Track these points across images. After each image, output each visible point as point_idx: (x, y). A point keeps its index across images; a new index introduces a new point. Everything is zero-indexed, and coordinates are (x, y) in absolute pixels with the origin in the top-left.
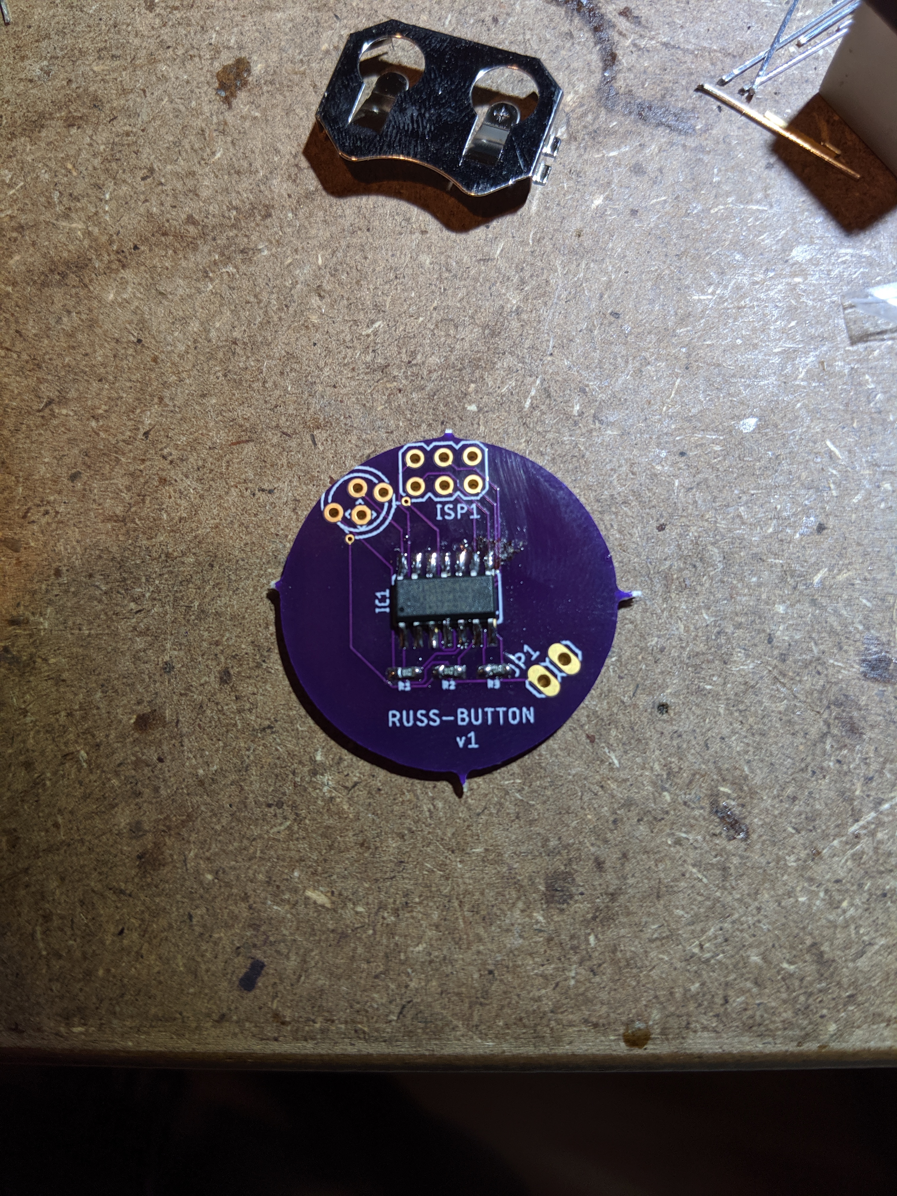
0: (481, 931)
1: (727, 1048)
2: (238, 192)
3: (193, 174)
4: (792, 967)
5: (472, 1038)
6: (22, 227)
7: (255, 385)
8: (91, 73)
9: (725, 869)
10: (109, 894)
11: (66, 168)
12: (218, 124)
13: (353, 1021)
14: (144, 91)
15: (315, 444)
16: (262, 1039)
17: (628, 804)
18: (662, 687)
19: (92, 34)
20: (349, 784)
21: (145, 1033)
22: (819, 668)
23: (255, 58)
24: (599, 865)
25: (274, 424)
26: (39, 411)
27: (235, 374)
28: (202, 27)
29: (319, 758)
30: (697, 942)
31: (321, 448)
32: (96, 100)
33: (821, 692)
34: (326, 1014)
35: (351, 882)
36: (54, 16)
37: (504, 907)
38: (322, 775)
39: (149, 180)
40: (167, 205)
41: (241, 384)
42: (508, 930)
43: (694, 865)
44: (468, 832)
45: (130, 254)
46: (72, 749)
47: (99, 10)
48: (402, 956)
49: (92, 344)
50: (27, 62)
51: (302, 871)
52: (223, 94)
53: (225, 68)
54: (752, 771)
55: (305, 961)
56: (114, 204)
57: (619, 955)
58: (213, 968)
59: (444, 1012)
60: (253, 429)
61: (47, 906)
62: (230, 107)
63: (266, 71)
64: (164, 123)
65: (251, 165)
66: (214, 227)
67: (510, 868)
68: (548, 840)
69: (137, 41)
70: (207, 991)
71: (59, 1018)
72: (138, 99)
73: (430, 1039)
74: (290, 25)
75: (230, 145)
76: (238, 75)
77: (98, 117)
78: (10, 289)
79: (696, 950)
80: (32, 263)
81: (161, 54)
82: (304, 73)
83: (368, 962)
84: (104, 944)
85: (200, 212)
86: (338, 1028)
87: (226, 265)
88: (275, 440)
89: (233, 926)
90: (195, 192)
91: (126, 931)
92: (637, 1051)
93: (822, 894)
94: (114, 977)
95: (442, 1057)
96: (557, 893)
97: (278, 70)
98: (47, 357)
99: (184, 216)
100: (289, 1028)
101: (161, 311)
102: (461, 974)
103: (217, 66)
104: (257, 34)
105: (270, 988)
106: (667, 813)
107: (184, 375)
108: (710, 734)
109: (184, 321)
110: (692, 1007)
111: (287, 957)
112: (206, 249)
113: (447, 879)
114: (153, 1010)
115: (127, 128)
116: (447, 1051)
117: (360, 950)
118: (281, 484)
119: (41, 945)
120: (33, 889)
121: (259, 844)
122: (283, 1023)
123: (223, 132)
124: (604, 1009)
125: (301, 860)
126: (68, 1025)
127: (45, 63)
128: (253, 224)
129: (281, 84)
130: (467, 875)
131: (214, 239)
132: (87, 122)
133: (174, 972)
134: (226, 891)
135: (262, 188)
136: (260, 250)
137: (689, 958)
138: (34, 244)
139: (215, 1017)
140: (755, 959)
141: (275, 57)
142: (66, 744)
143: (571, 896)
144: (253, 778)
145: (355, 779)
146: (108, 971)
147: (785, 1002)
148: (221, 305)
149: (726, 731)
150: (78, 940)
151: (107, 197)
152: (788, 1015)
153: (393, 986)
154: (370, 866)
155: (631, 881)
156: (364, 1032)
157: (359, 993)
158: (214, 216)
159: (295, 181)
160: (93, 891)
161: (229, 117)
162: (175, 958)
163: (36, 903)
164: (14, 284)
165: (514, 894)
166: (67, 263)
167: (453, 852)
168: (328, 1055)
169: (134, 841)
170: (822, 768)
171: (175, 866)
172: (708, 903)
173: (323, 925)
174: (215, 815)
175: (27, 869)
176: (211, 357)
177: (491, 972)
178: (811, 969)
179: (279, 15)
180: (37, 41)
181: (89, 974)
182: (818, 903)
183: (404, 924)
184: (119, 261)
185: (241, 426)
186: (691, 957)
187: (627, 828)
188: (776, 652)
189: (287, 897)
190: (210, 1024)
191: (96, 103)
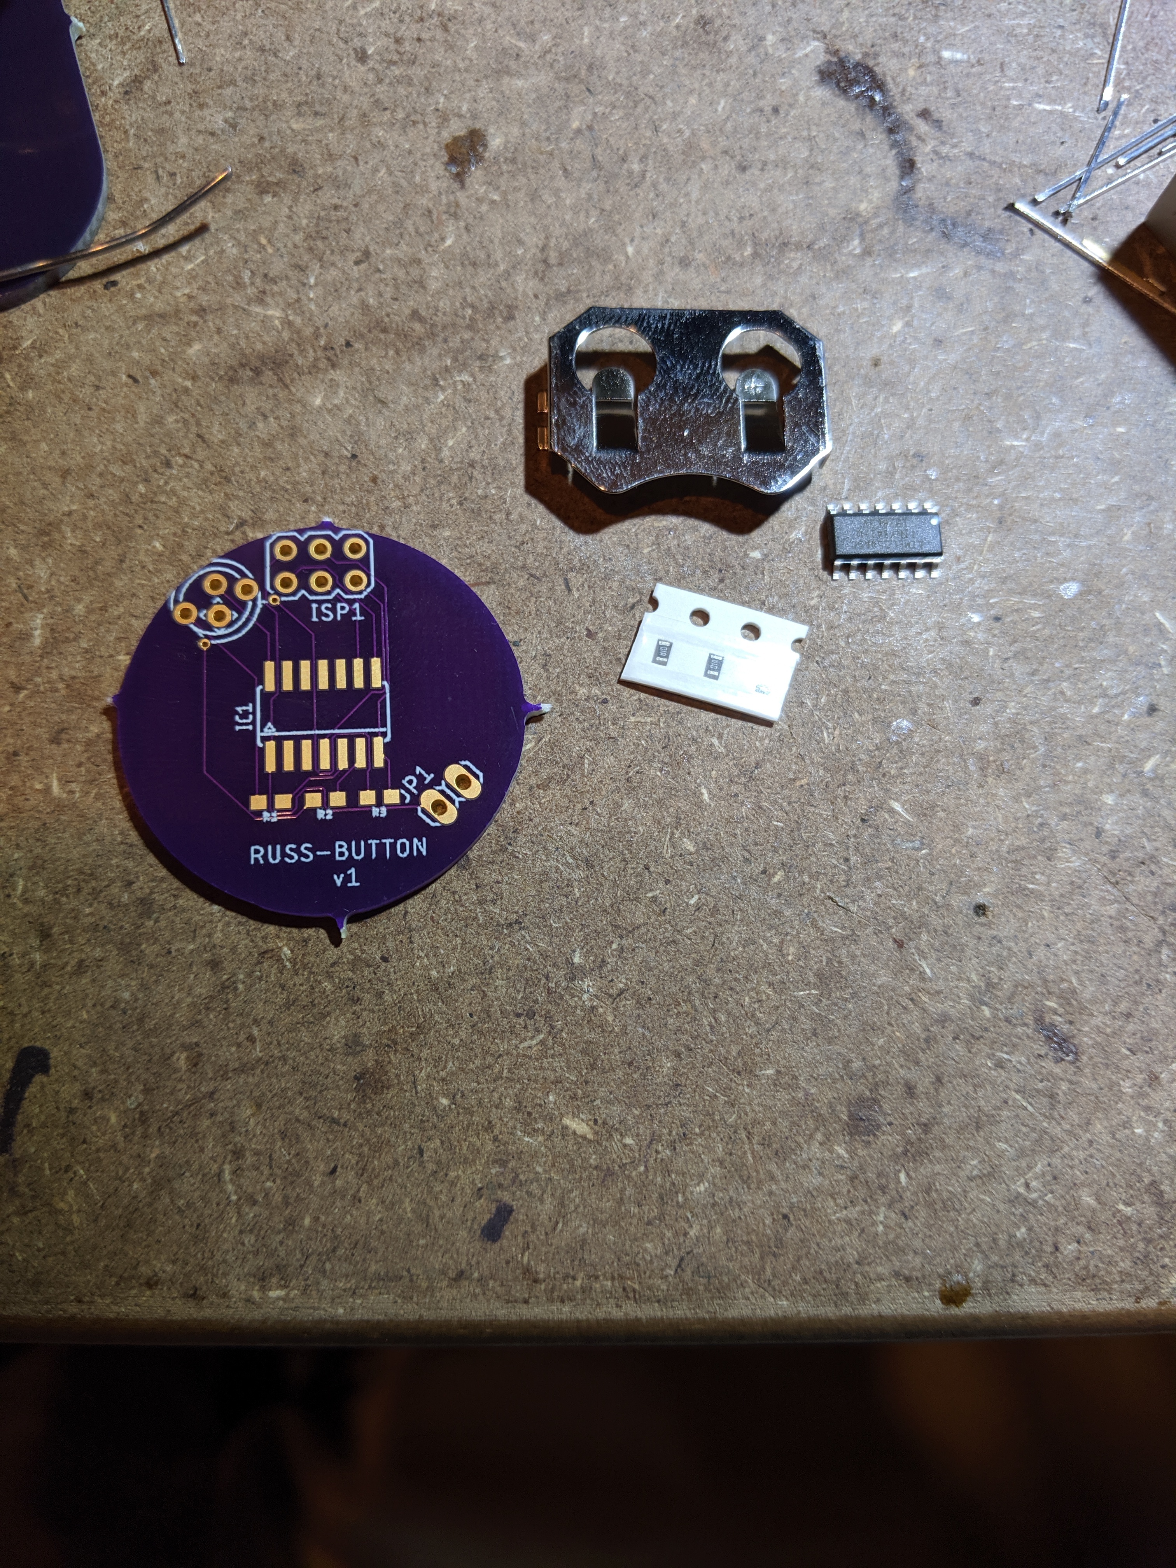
0: (773, 1167)
1: (1056, 1306)
2: (474, 288)
3: (419, 262)
4: (1129, 1209)
5: (762, 1297)
6: (204, 310)
7: (497, 517)
8: (289, 132)
9: (1052, 1096)
10: (319, 1124)
11: (260, 244)
12: (449, 205)
13: (621, 1277)
14: (356, 159)
15: (569, 590)
16: (508, 1302)
17: (944, 1020)
18: (979, 886)
19: (289, 85)
20: (613, 991)
21: (361, 1296)
22: (1153, 867)
23: (492, 130)
24: (910, 1090)
25: (520, 564)
26: (228, 533)
27: (473, 502)
28: (427, 89)
29: (577, 960)
30: (1022, 1180)
31: (576, 595)
32: (296, 164)
33: (1155, 895)
34: (589, 1268)
35: (616, 1109)
36: (240, 59)
37: (800, 1139)
38: (582, 980)
39: (363, 266)
40: (388, 296)
41: (479, 515)
42: (805, 1167)
43: (1017, 1092)
44: (757, 1051)
45: (342, 351)
46: (271, 945)
47: (298, 56)
48: (680, 1199)
49: (295, 457)
50: (206, 112)
51: (558, 1095)
52: (454, 170)
53: (456, 140)
54: (1082, 984)
55: (562, 1204)
56: (320, 290)
57: (934, 1195)
58: (449, 1214)
59: (731, 1265)
60: (495, 568)
61: (238, 1139)
62: (463, 186)
63: (505, 148)
64: (382, 198)
65: (489, 256)
66: (444, 328)
67: (807, 1094)
68: (850, 1061)
69: (346, 98)
70: (441, 1242)
71: (252, 1280)
72: (349, 168)
73: (712, 1298)
74: (534, 96)
75: (463, 231)
76: (473, 148)
77: (299, 186)
78: (188, 384)
79: (1022, 1190)
80: (218, 355)
81: (376, 116)
82: (551, 154)
83: (639, 1206)
84: (311, 1186)
85: (428, 308)
86: (602, 1286)
87: (460, 372)
88: (521, 583)
89: (474, 1161)
90: (421, 284)
91: (339, 1169)
92: (954, 1311)
93: (1160, 1125)
94: (324, 1226)
95: (725, 1322)
96: (861, 1123)
97: (520, 148)
98: (237, 469)
99: (407, 312)
100: (543, 1287)
101: (380, 422)
102: (751, 1220)
103: (446, 136)
104: (494, 103)
105: (520, 1238)
106: (986, 1030)
107: (411, 500)
108: (1032, 940)
109: (409, 436)
110: (1017, 1256)
111: (541, 1200)
112: (435, 352)
113: (733, 1106)
114: (373, 1268)
115: (335, 201)
116: (733, 1313)
117: (629, 1191)
118: (528, 635)
119: (230, 1187)
120: (220, 1118)
121: (507, 1062)
122: (536, 1281)
123: (455, 216)
124: (918, 1261)
125: (558, 1081)
126: (263, 1289)
127: (230, 114)
128: (492, 327)
129: (525, 164)
130: (756, 1102)
131: (445, 341)
132: (285, 190)
133: (400, 1220)
134: (465, 1119)
135: (504, 284)
136: (502, 358)
137: (1015, 1199)
138: (219, 331)
139: (452, 1274)
140: (1088, 1200)
141: (516, 131)
142: (264, 938)
143: (878, 1127)
144: (498, 982)
145: (621, 986)
146: (316, 1219)
147: (1122, 1249)
148: (455, 420)
149: (1052, 938)
150: (278, 1181)
151: (312, 281)
152: (1125, 1265)
153: (669, 1234)
154: (640, 1089)
155: (946, 1109)
156: (634, 1291)
157: (628, 1243)
158: (444, 314)
159: (542, 279)
160: (298, 1120)
161: (461, 196)
162: (401, 1202)
163: (224, 1136)
164: (194, 378)
165: (811, 1123)
166: (262, 358)
167: (739, 1073)
168: (588, 1320)
169: (350, 1059)
170: (1158, 981)
171: (402, 1089)
172: (1034, 1135)
173: (584, 1160)
174: (452, 1026)
175: (213, 1093)
176: (443, 480)
177: (785, 1217)
178: (1150, 1211)
179: (520, 83)
180: (219, 87)
181: (291, 1223)
182: (1156, 1135)
183: (681, 1160)
184: (329, 359)
185: (480, 565)
186: (1016, 1198)
187: (942, 1048)
188: (1105, 849)
189: (540, 1125)
190: (445, 1283)
191: (296, 167)
